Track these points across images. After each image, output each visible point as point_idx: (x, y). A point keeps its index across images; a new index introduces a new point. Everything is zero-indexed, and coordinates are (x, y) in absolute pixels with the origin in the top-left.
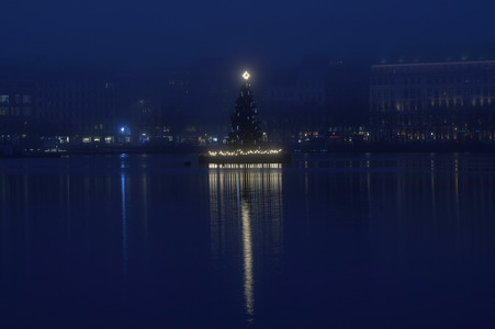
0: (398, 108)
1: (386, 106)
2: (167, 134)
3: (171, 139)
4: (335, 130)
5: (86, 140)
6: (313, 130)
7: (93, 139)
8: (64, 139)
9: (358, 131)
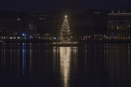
0: (117, 28)
1: (113, 28)
2: (38, 36)
3: (40, 38)
4: (96, 35)
5: (11, 38)
6: (88, 36)
7: (13, 38)
8: (4, 38)
9: (104, 36)
